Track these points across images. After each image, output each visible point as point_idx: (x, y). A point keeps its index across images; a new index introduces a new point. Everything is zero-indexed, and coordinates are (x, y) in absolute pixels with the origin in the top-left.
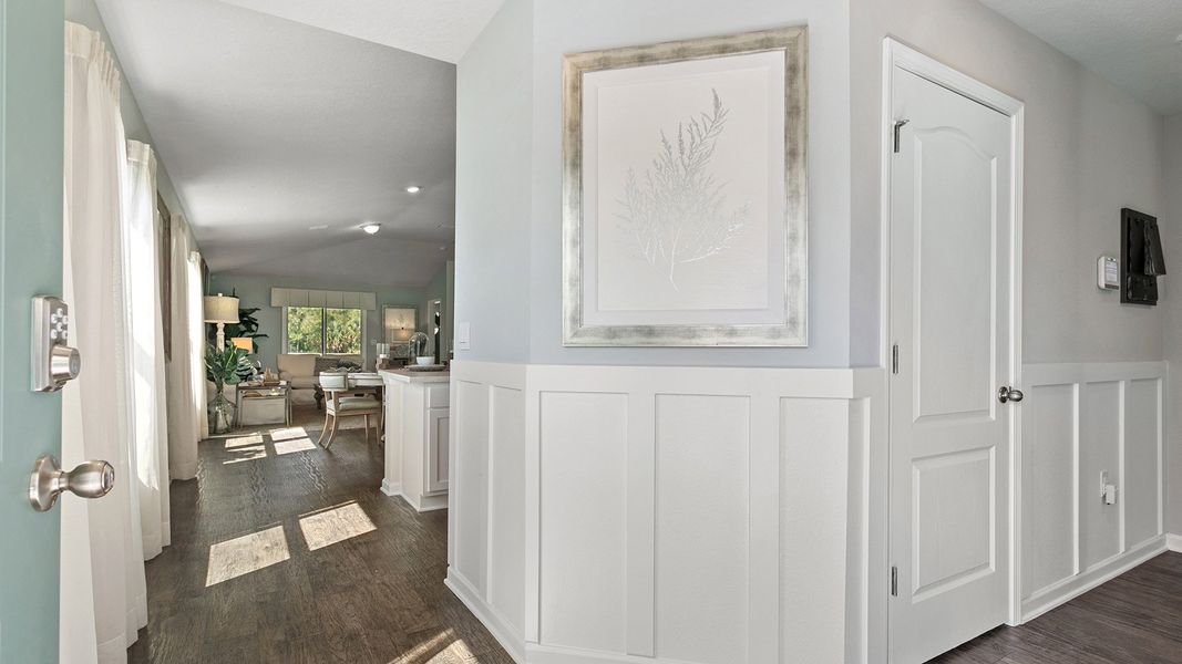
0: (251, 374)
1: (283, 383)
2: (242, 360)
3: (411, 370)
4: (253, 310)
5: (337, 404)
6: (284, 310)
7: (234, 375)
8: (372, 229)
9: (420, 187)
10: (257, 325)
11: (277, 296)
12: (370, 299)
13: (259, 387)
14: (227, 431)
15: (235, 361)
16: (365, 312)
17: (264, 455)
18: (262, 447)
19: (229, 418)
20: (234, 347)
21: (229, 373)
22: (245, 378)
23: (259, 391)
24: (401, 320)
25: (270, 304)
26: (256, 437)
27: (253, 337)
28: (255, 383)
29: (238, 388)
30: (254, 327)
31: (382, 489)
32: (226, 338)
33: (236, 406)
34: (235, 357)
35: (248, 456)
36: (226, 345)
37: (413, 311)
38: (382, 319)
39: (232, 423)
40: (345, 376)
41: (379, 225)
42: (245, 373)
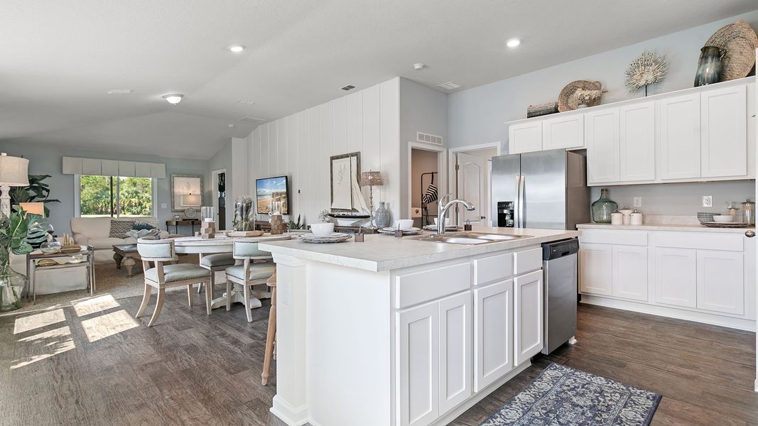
0: (46, 241)
1: (84, 248)
2: (33, 226)
3: (307, 242)
4: (44, 177)
5: (161, 275)
6: (76, 177)
7: (24, 243)
8: (174, 100)
9: (244, 47)
10: (48, 191)
11: (69, 165)
12: (160, 169)
13: (56, 254)
14: (16, 306)
15: (25, 228)
16: (156, 180)
17: (70, 345)
18: (65, 331)
19: (19, 290)
20: (23, 213)
21: (18, 241)
22: (36, 246)
23: (56, 260)
24: (189, 186)
25: (62, 172)
26: (54, 314)
27: (45, 202)
28: (49, 250)
29: (29, 257)
30: (44, 193)
31: (271, 409)
32: (12, 202)
33: (27, 278)
34: (25, 224)
35: (48, 351)
36: (13, 210)
37: (198, 180)
38: (172, 186)
39: (23, 293)
40: (172, 244)
41: (182, 96)
42: (38, 241)
